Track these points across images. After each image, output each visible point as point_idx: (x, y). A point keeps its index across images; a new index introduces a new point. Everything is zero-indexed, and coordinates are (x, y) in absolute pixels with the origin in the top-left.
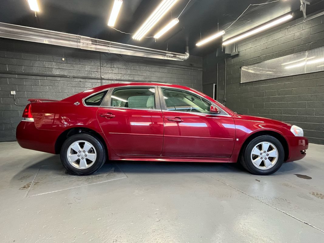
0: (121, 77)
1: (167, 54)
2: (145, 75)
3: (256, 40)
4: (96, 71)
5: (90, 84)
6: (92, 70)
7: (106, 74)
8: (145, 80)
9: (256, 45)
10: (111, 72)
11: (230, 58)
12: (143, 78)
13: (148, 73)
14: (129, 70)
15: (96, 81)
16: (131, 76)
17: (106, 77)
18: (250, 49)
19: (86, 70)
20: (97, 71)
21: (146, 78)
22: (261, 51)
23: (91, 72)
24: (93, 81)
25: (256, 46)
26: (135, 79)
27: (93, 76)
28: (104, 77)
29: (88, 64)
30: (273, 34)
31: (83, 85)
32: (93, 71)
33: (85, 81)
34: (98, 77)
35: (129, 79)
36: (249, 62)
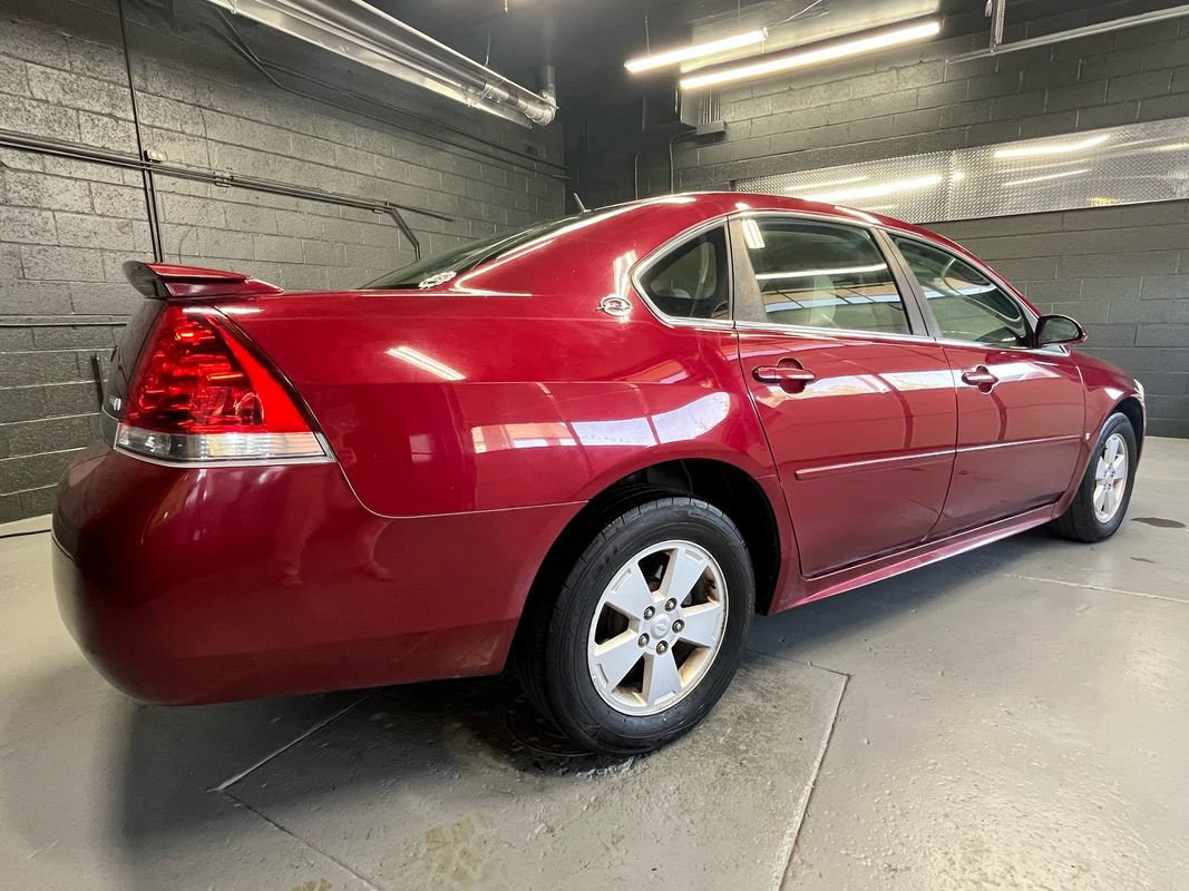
1: (487, 86)
2: (369, 172)
3: (791, 89)
4: (107, 111)
5: (77, 189)
6: (80, 103)
7: (173, 140)
9: (789, 109)
10: (201, 131)
11: (691, 144)
13: (378, 162)
15: (112, 173)
16: (306, 167)
17: (172, 158)
18: (768, 118)
19: (39, 95)
20: (110, 115)
22: (807, 131)
23: (74, 113)
24: (92, 170)
25: (790, 112)
27: (90, 139)
28: (161, 157)
29: (46, 58)
30: (850, 78)
31: (24, 192)
32: (87, 107)
33: (36, 168)
34: (122, 153)
36: (763, 166)
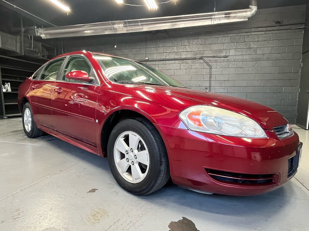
0: (166, 56)
1: (231, 15)
2: (196, 50)
7: (150, 55)
8: (195, 56)
10: (156, 52)
12: (193, 55)
13: (200, 47)
14: (175, 47)
16: (178, 53)
17: (150, 58)
20: (142, 54)
21: (196, 54)
23: (137, 55)
26: (182, 57)
28: (148, 59)
29: (135, 47)
35: (175, 57)
